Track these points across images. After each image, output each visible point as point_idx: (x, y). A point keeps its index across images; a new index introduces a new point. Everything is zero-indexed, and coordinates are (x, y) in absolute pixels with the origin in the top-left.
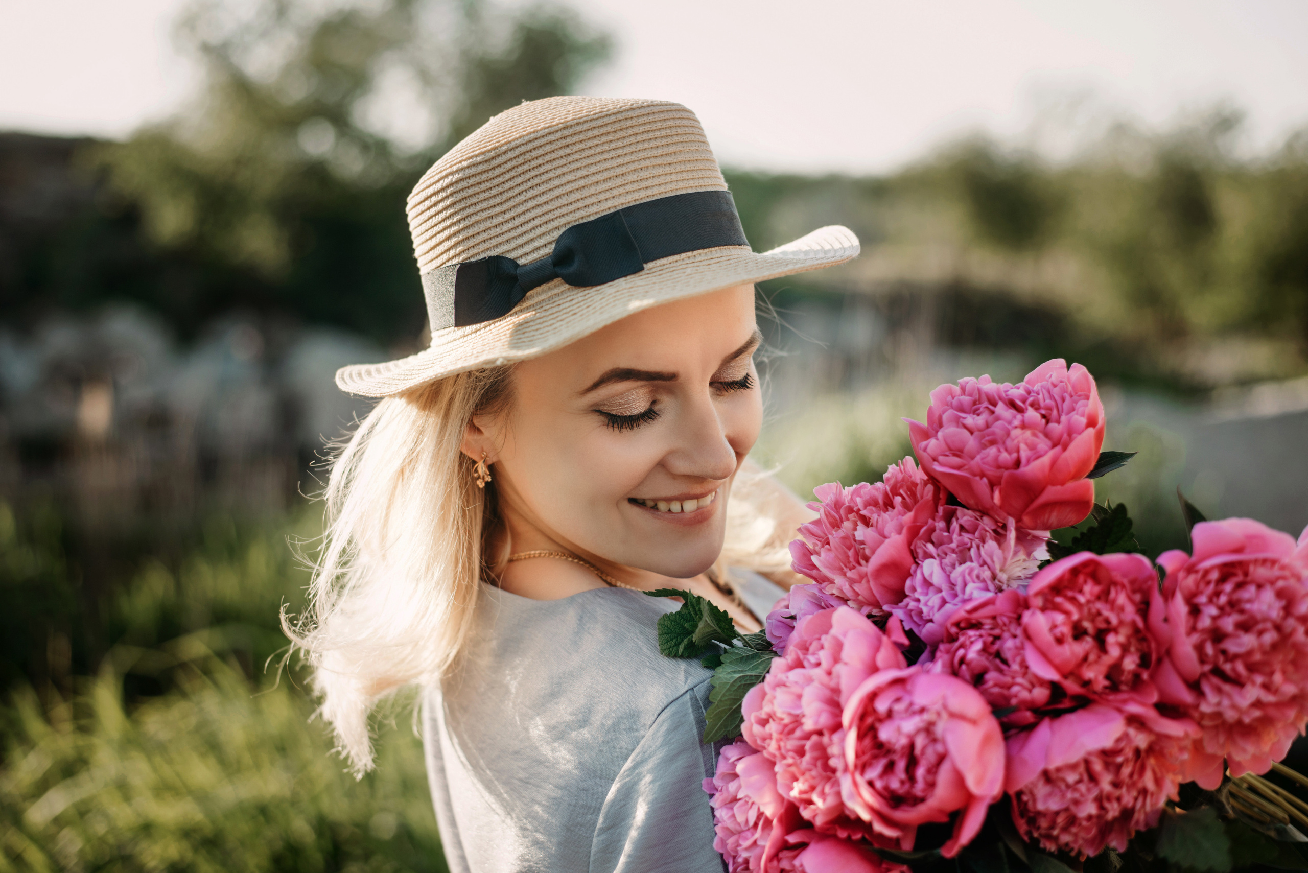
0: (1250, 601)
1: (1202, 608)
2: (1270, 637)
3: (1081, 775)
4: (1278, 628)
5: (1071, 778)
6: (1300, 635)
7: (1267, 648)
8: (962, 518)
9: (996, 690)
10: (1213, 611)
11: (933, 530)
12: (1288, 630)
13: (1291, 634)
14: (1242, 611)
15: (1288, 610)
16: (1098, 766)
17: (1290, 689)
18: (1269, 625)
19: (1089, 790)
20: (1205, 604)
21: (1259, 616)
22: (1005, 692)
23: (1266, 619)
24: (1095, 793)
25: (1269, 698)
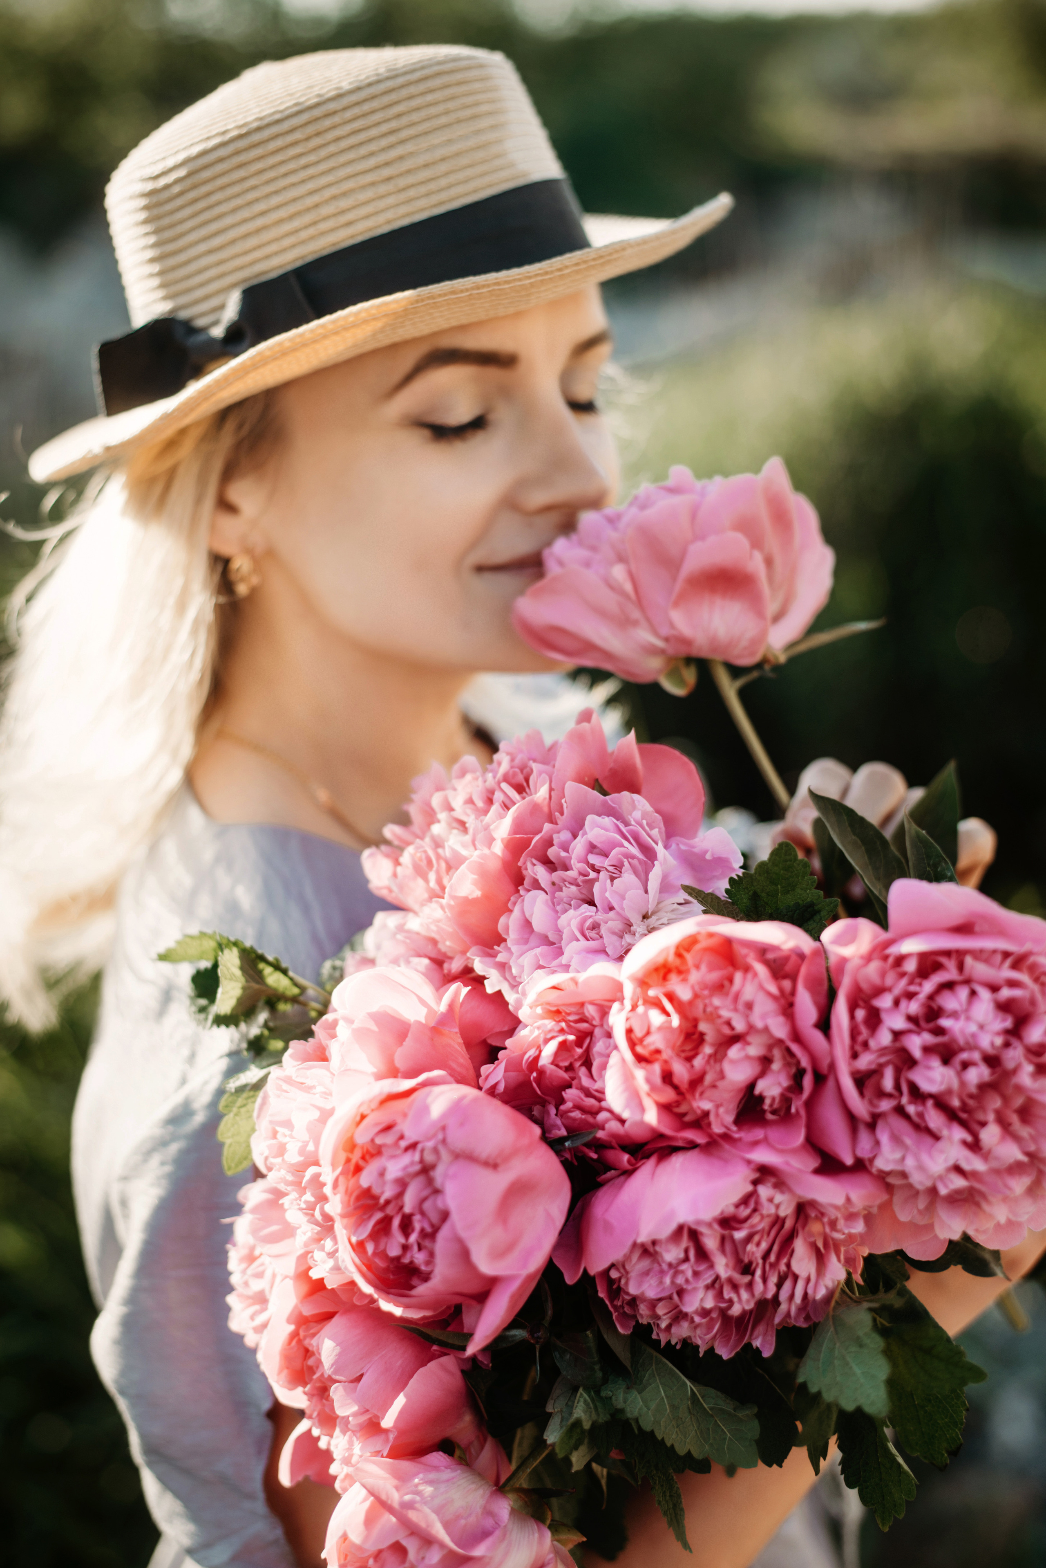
0: (954, 1015)
1: (884, 1016)
2: (977, 1075)
3: (686, 1251)
4: (992, 1061)
5: (672, 1254)
6: (1026, 1076)
7: (973, 1090)
8: (592, 829)
9: (577, 1114)
10: (898, 1022)
11: (549, 843)
12: (1010, 1065)
13: (1015, 1071)
14: (940, 1031)
15: (1015, 1033)
16: (711, 1242)
17: (1012, 1152)
18: (976, 1056)
19: (696, 1274)
20: (888, 1011)
21: (961, 1042)
22: (590, 1118)
23: (971, 1047)
24: (708, 1278)
25: (976, 1164)
